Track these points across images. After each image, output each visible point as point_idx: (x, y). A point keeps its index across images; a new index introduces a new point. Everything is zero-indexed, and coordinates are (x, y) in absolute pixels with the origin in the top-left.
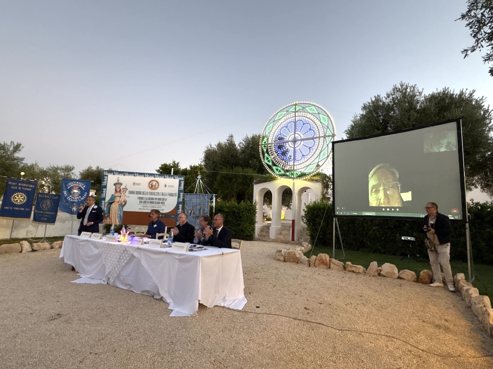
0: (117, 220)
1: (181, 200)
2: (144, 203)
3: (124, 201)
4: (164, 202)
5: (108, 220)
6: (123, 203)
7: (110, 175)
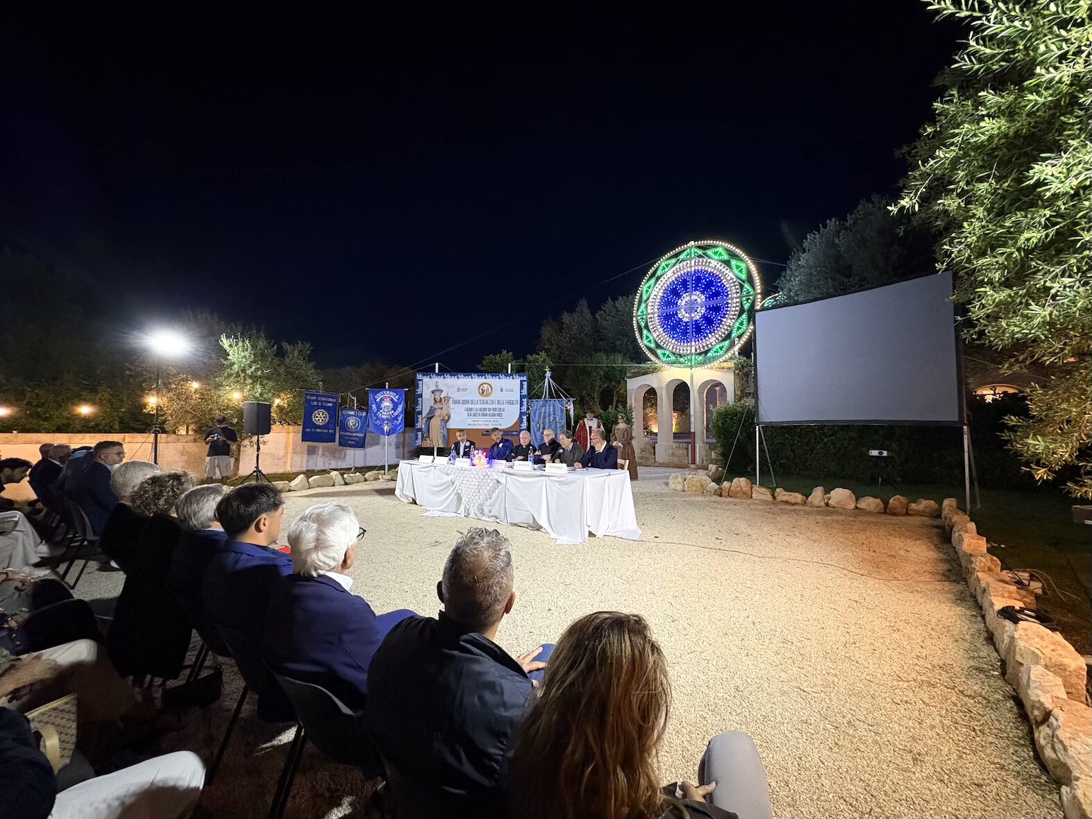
0: (440, 441)
2: (474, 416)
3: (446, 415)
4: (501, 414)
5: (428, 442)
6: (447, 418)
7: (426, 379)
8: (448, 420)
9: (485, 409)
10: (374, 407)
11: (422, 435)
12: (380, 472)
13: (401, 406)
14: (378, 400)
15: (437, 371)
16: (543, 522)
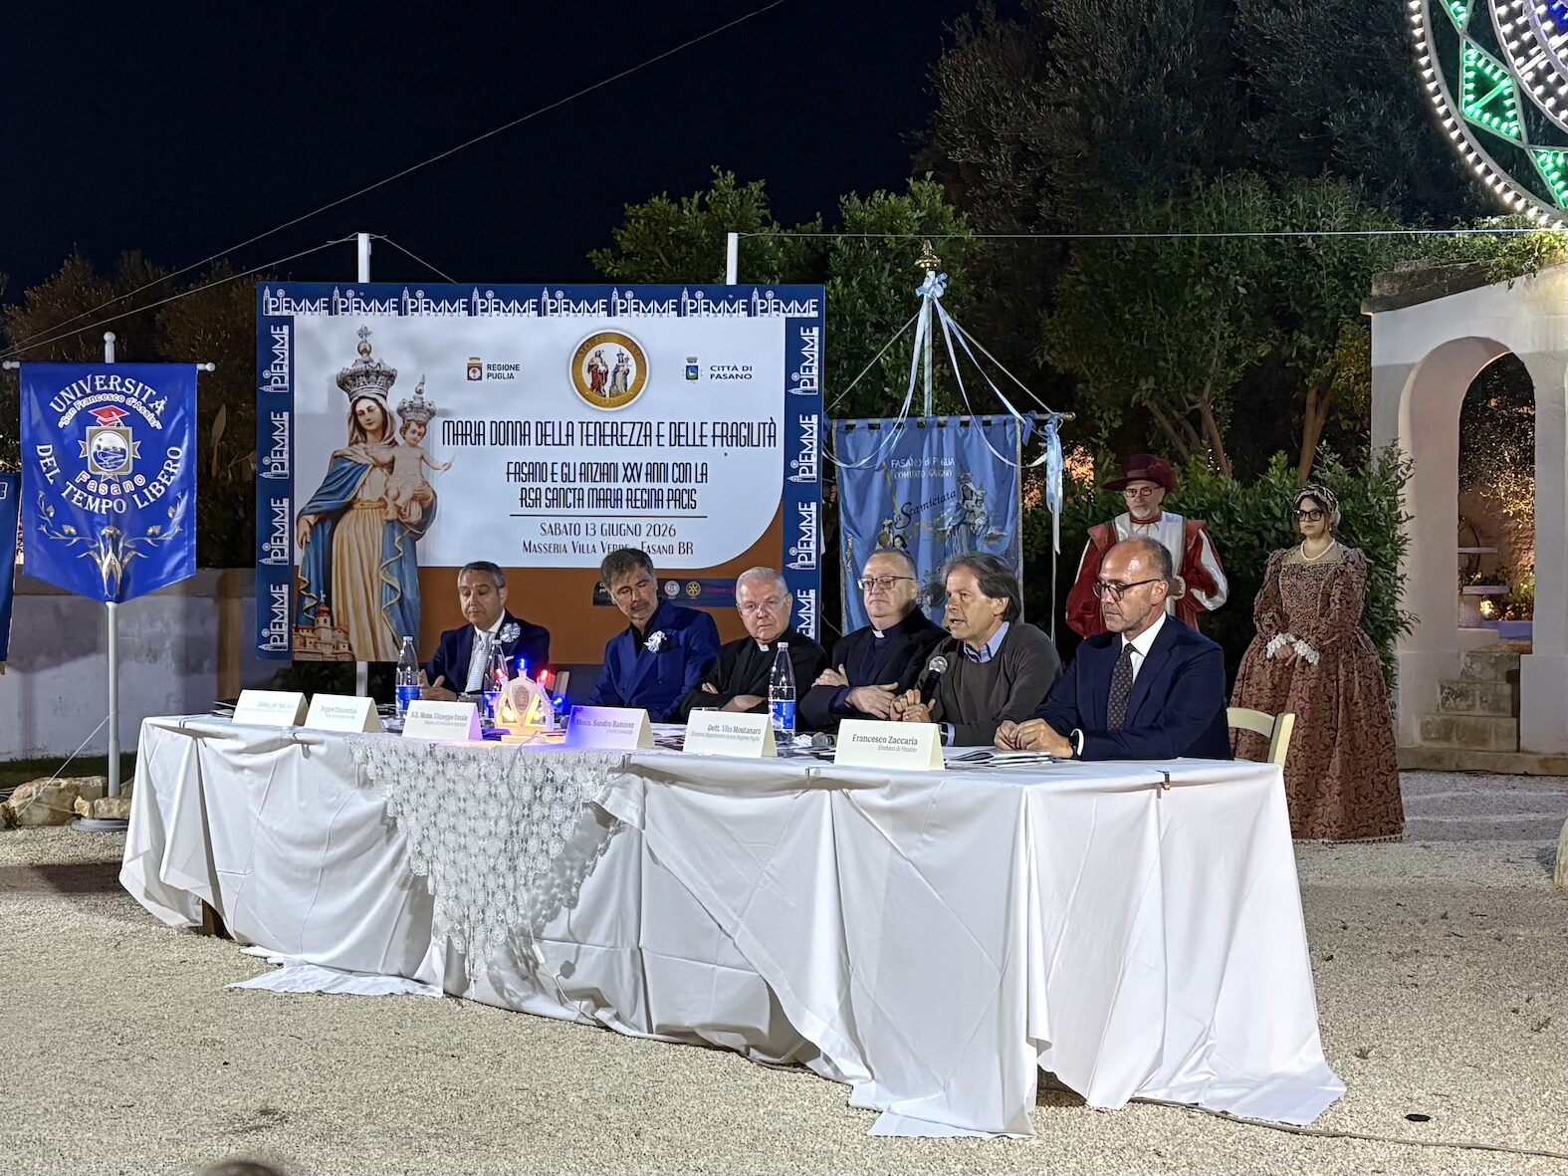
1: (809, 466)
2: (551, 503)
3: (414, 498)
4: (690, 492)
5: (326, 634)
6: (415, 514)
7: (309, 319)
8: (423, 525)
9: (607, 471)
10: (46, 454)
11: (296, 601)
12: (80, 782)
13: (182, 451)
14: (65, 421)
15: (363, 276)
16: (817, 1024)
